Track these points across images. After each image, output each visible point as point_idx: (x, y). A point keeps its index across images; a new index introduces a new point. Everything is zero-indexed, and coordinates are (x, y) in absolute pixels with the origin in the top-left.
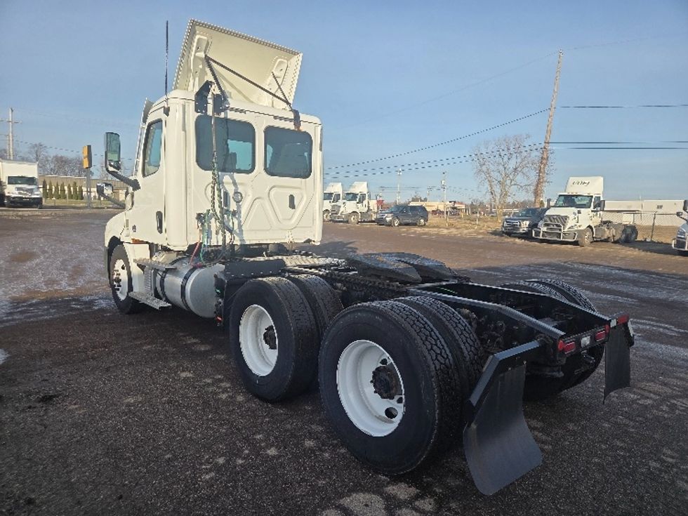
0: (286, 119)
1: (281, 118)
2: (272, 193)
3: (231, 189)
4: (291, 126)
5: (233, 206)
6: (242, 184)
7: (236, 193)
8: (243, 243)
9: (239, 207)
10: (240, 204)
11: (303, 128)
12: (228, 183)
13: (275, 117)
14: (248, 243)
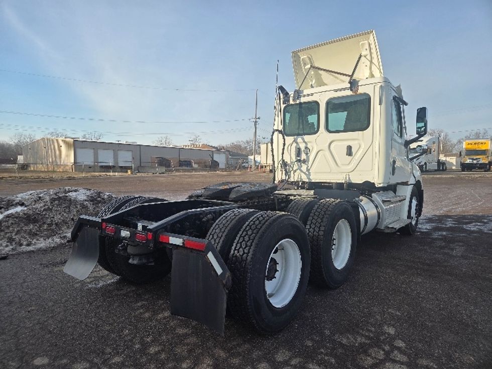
0: (344, 89)
1: (341, 90)
2: (332, 146)
3: (302, 146)
4: (349, 93)
5: (303, 156)
6: (310, 142)
7: (306, 148)
8: (310, 181)
9: (308, 157)
10: (309, 155)
11: (361, 90)
12: (300, 143)
13: (336, 91)
14: (313, 181)
